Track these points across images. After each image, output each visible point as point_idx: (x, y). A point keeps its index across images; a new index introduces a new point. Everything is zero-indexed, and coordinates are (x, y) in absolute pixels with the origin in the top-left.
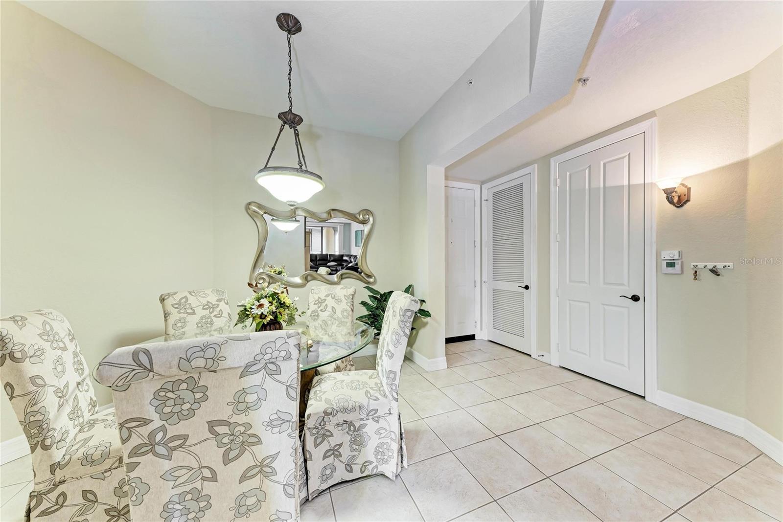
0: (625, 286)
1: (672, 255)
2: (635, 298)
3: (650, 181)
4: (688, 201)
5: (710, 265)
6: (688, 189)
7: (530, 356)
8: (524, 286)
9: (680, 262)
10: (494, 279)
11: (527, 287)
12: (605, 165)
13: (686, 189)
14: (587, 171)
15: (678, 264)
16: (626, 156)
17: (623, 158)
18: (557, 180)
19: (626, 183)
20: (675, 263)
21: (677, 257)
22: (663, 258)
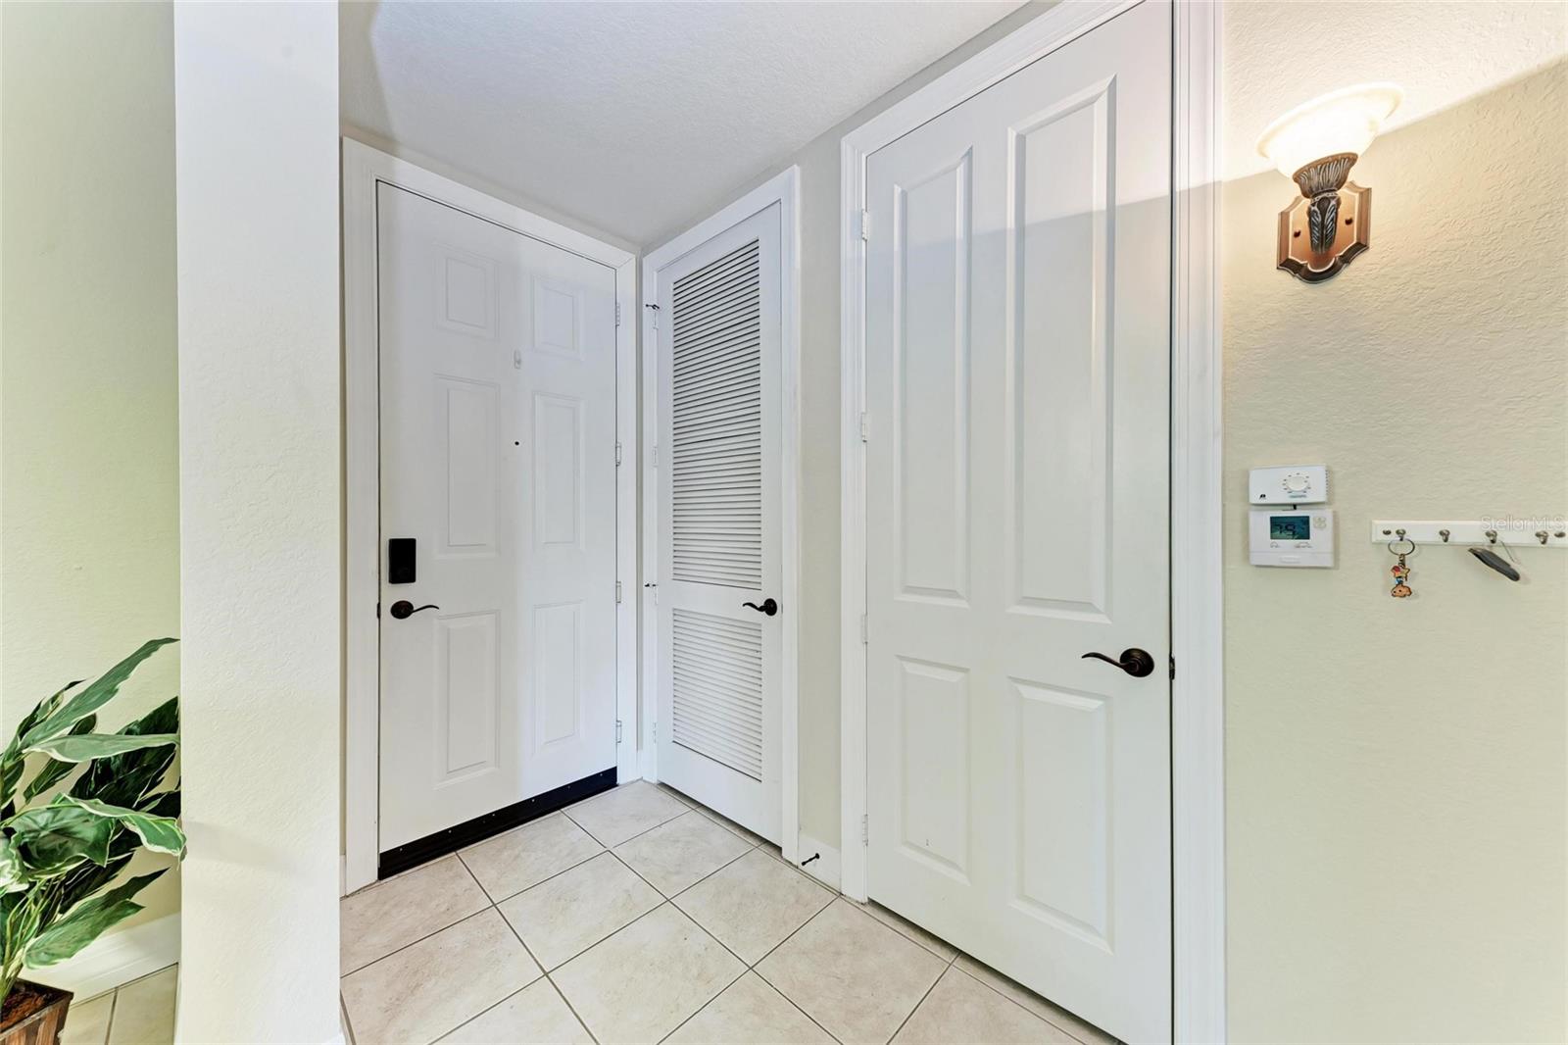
0: (1098, 611)
1: (1297, 487)
2: (1137, 663)
3: (1195, 182)
4: (1361, 247)
5: (1470, 532)
6: (1361, 194)
7: (779, 849)
8: (760, 603)
9: (1327, 513)
10: (678, 577)
11: (770, 607)
12: (1021, 140)
13: (1357, 195)
14: (960, 172)
15: (1321, 521)
16: (1099, 96)
17: (1091, 102)
18: (862, 214)
19: (1099, 202)
20: (1306, 520)
21: (1318, 494)
22: (1255, 499)
